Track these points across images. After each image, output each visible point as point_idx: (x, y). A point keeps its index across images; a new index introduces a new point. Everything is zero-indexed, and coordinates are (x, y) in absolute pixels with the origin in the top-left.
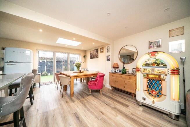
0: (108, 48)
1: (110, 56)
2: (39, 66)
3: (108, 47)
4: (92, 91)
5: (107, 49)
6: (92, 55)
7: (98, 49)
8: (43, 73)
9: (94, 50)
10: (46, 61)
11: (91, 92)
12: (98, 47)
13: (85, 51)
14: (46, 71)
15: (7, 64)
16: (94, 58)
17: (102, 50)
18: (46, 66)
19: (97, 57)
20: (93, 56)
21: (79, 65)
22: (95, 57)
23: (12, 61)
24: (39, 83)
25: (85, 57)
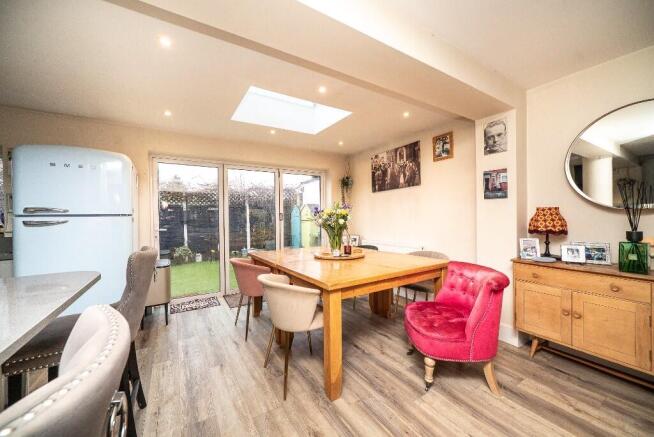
0: (494, 131)
1: (505, 170)
2: (161, 226)
3: (491, 125)
4: (441, 369)
5: (487, 137)
6: (385, 173)
7: (416, 144)
8: (178, 252)
9: (396, 150)
10: (184, 205)
11: (435, 374)
12: (423, 131)
13: (347, 159)
14: (186, 245)
15: (25, 223)
16: (395, 185)
17: (447, 146)
18: (185, 227)
19: (413, 180)
20: (388, 178)
21: (341, 221)
22: (402, 180)
23: (47, 210)
24: (166, 305)
25: (346, 183)
